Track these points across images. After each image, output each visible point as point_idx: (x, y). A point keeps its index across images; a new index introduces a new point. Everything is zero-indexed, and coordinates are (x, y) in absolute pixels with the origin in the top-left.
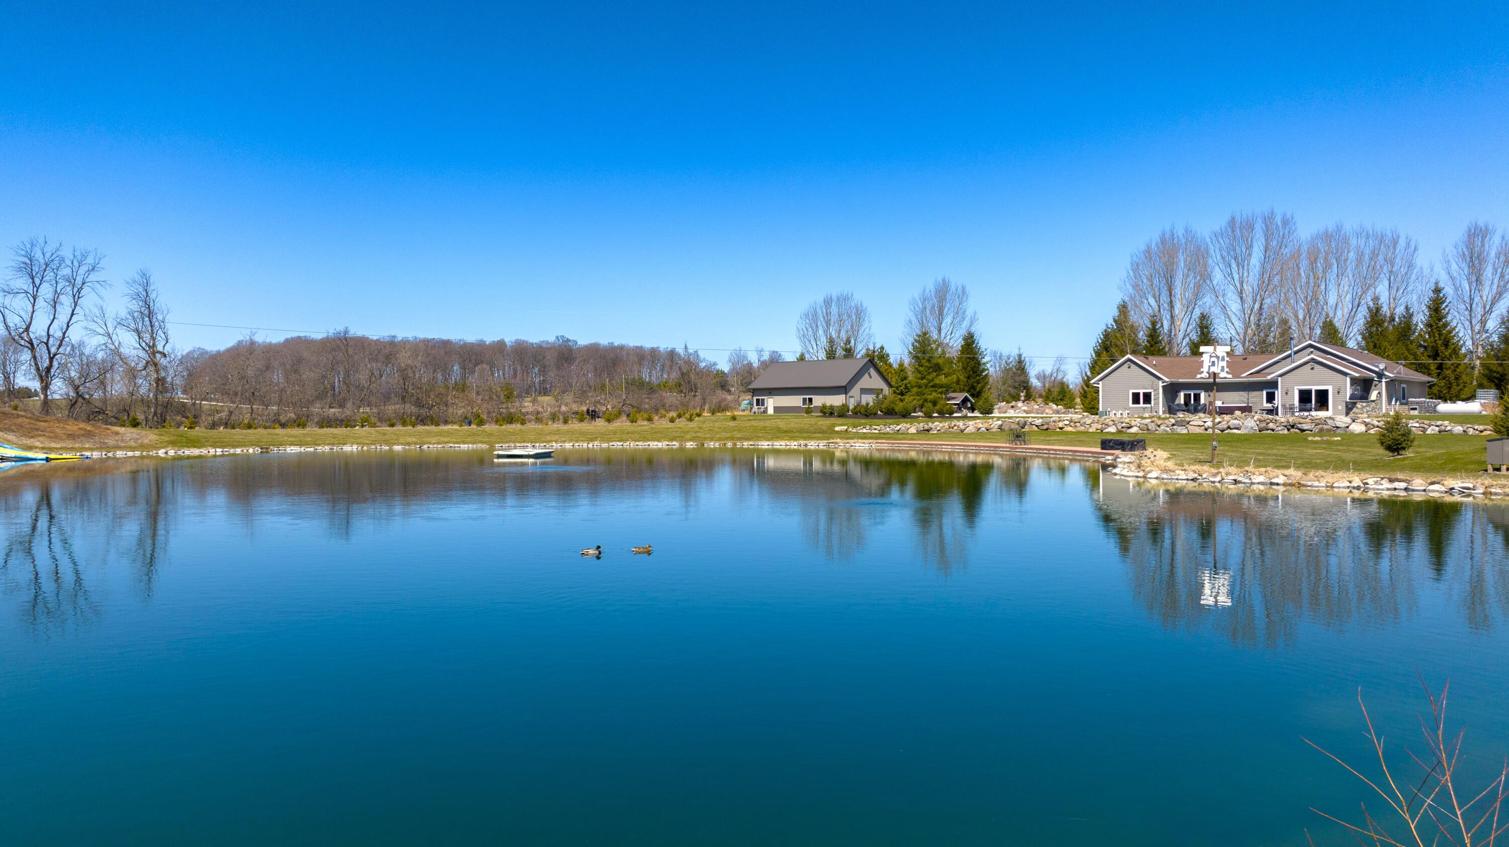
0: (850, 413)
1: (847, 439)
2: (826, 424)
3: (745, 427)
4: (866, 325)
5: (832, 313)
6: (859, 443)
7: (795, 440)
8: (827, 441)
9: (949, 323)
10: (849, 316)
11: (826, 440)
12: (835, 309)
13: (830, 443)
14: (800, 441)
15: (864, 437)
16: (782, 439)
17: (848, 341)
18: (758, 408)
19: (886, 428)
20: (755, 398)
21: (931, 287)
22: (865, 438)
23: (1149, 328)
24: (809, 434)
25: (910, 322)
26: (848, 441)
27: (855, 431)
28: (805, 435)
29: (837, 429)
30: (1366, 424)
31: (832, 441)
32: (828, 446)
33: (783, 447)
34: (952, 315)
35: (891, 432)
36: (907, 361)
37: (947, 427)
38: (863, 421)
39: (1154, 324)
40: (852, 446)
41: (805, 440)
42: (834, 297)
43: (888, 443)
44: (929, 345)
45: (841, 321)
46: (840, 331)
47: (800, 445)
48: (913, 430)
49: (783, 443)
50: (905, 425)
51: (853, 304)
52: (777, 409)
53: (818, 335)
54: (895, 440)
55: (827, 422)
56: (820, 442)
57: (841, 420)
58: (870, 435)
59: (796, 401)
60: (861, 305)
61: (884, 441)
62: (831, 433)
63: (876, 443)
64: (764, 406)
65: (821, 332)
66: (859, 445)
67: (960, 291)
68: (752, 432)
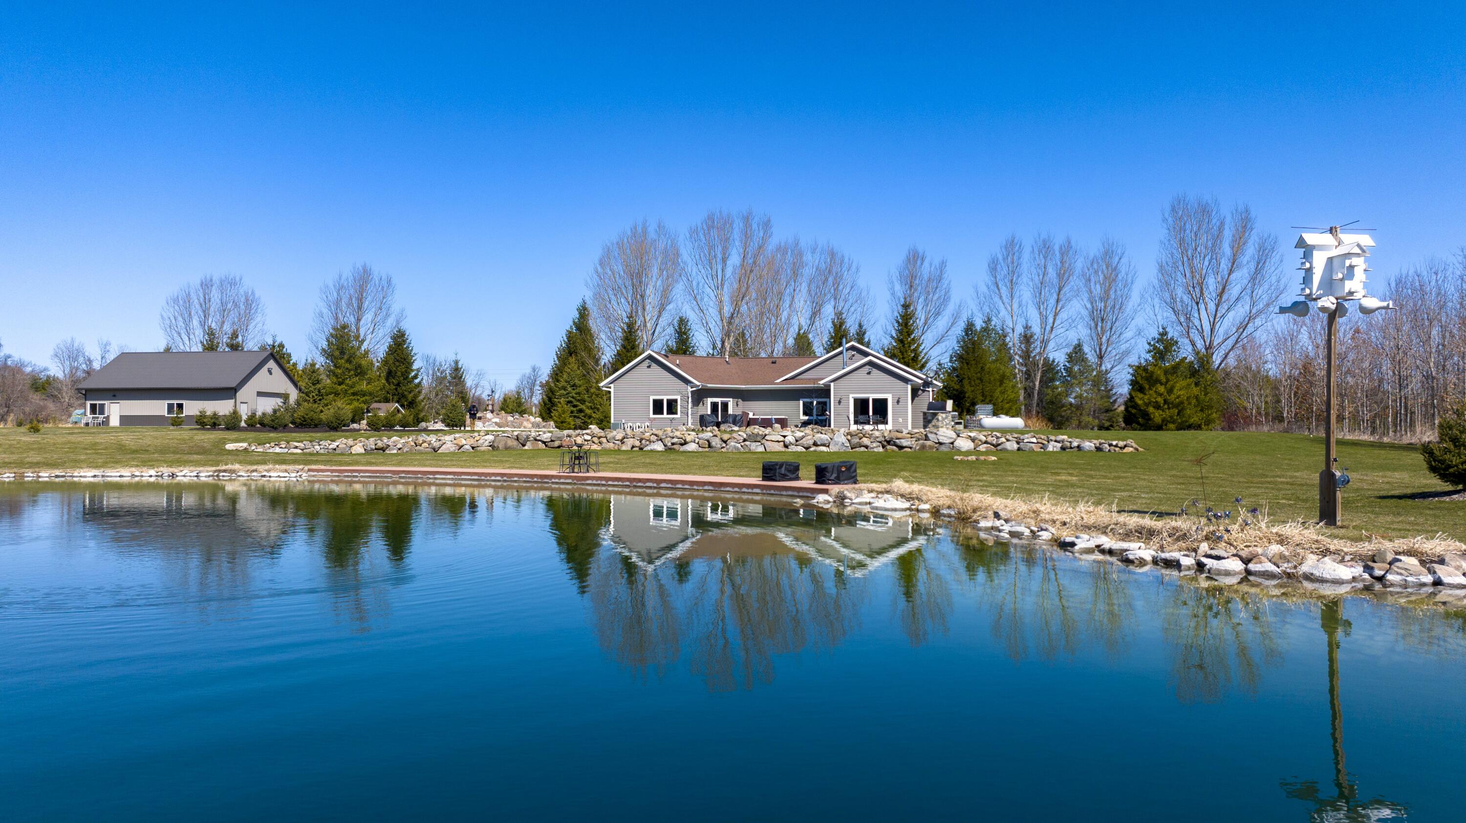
0: (243, 424)
1: (252, 463)
2: (208, 439)
3: (54, 444)
4: (259, 319)
5: (212, 300)
6: (275, 470)
7: (152, 467)
8: (214, 468)
9: (370, 320)
10: (236, 305)
11: (212, 466)
12: (216, 296)
13: (220, 471)
14: (161, 469)
15: (280, 460)
16: (126, 464)
17: (235, 335)
18: (93, 418)
19: (313, 446)
20: (88, 403)
21: (347, 273)
22: (283, 462)
23: (625, 332)
24: (178, 456)
25: (321, 315)
26: (255, 467)
27: (261, 450)
28: (171, 457)
29: (230, 446)
30: (973, 440)
31: (224, 467)
32: (218, 476)
33: (126, 480)
34: (373, 310)
35: (322, 451)
36: (320, 361)
37: (413, 444)
38: (272, 435)
40: (264, 476)
41: (171, 466)
42: (215, 279)
43: (332, 471)
44: (349, 341)
45: (224, 311)
46: (223, 322)
47: (161, 476)
48: (358, 449)
49: (126, 472)
50: (345, 441)
51: (242, 291)
52: (126, 420)
53: (191, 327)
54: (340, 465)
55: (208, 437)
56: (201, 469)
57: (234, 435)
58: (291, 457)
59: (158, 408)
60: (253, 293)
61: (323, 467)
62: (218, 454)
63: (309, 470)
64: (103, 414)
65: (195, 322)
66: (276, 474)
67: (384, 283)
68: (67, 452)
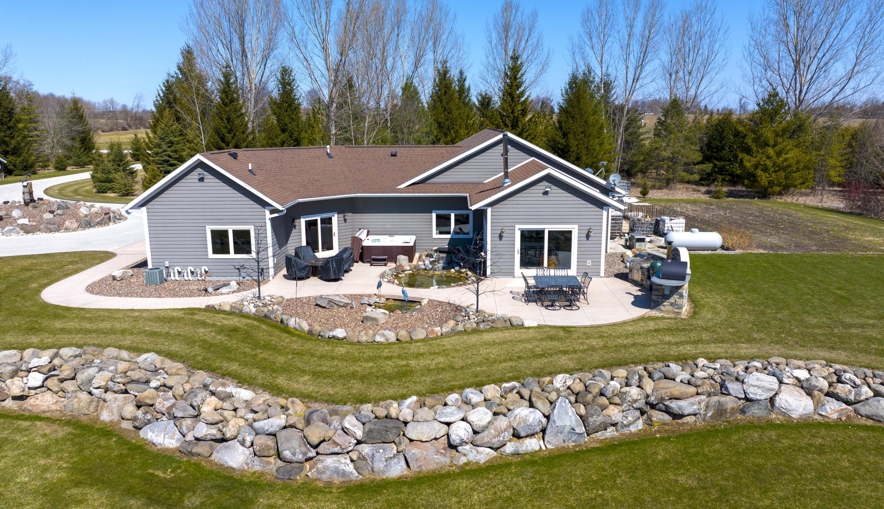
23: (222, 82)
39: (227, 76)
